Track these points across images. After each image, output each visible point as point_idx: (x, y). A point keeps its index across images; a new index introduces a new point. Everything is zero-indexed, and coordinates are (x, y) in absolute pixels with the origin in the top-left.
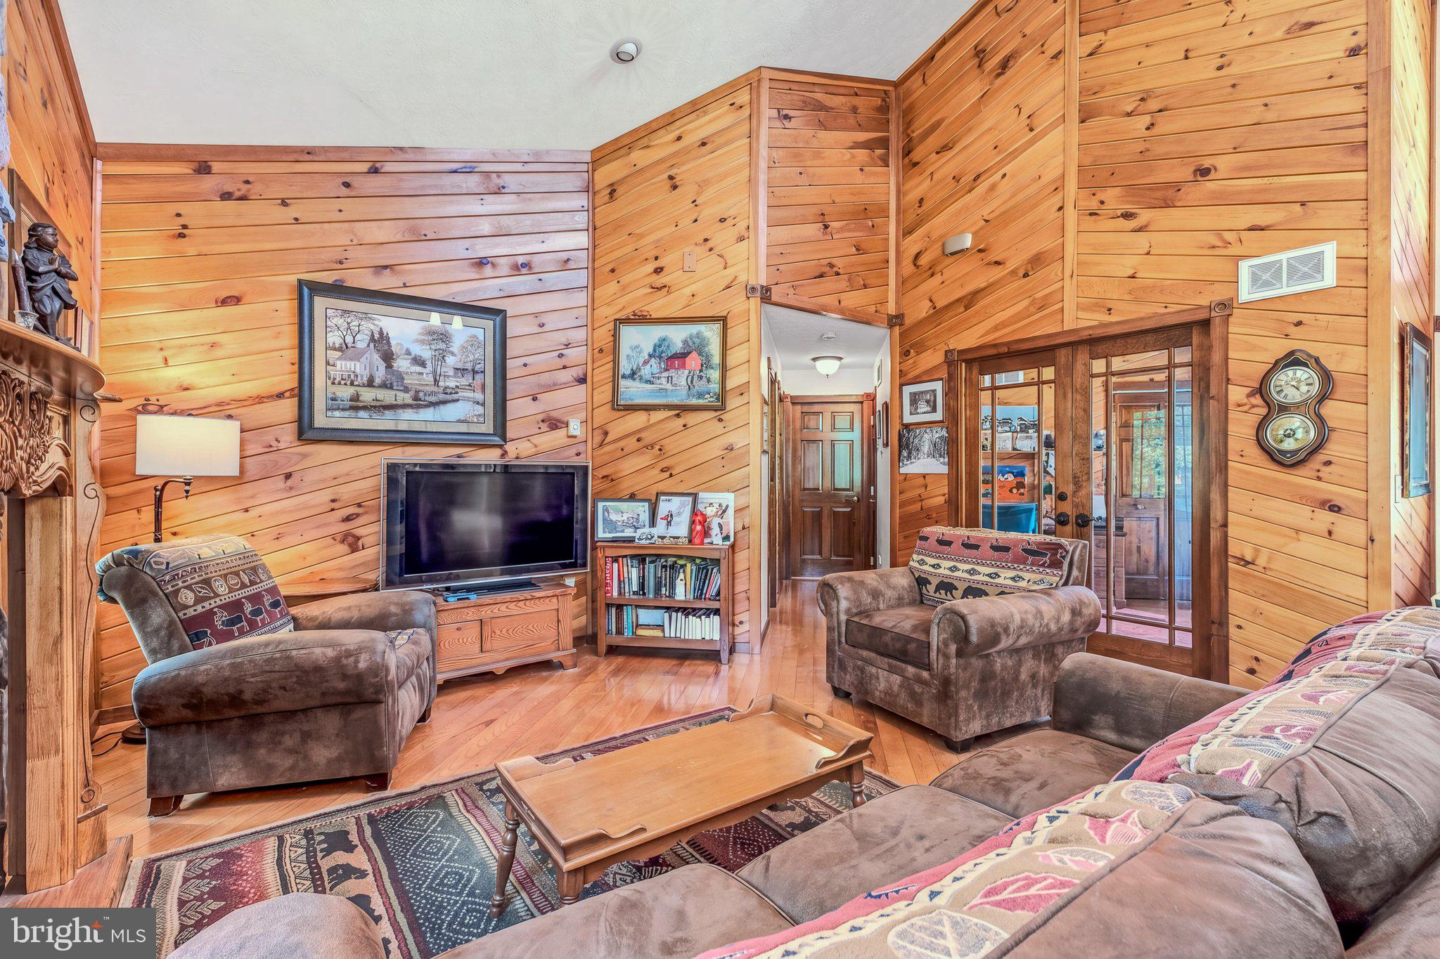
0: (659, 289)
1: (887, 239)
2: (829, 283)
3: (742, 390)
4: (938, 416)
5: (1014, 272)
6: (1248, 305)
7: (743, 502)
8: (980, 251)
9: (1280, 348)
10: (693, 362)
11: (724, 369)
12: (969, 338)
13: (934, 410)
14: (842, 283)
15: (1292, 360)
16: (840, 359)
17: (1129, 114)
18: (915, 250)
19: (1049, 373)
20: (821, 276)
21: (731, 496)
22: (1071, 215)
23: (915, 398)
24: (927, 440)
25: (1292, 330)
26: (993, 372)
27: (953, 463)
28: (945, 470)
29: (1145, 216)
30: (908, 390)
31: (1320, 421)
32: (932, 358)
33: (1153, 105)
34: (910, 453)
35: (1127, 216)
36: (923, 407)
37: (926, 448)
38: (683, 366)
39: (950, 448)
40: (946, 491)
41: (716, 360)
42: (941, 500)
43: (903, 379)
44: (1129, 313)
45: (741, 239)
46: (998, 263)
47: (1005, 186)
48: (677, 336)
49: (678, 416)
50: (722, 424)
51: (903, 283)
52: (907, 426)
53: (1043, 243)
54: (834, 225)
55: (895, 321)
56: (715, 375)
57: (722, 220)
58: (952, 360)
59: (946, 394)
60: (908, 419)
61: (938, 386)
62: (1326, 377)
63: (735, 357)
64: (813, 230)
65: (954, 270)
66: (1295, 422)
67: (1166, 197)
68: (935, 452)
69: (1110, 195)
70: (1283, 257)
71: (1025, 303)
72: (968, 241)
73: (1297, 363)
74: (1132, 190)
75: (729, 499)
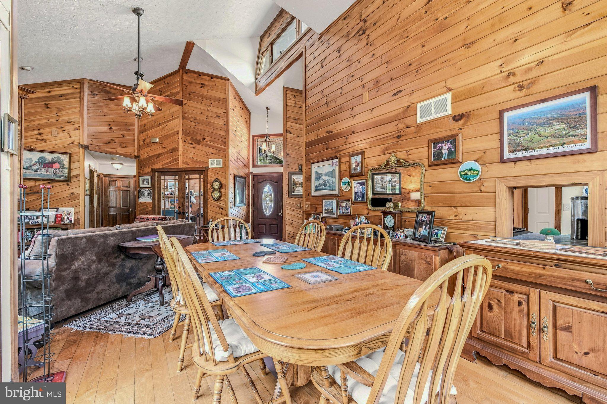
0: (41, 140)
1: (135, 133)
2: (112, 145)
3: (78, 176)
4: (149, 186)
5: (168, 151)
6: (210, 168)
7: (77, 210)
8: (161, 143)
9: (215, 177)
10: (57, 166)
11: (70, 169)
12: (158, 166)
13: (148, 184)
14: (117, 145)
15: (216, 180)
16: (123, 164)
17: (192, 121)
18: (144, 138)
19: (177, 177)
20: (109, 143)
21: (73, 209)
22: (181, 141)
23: (143, 181)
24: (146, 192)
25: (216, 174)
26: (165, 175)
27: (154, 199)
28: (151, 201)
29: (195, 145)
30: (141, 178)
31: (220, 192)
32: (148, 170)
33: (196, 121)
34: (141, 196)
35: (192, 144)
36: (145, 183)
37: (146, 195)
38: (52, 167)
39: (152, 195)
40: (152, 206)
41: (67, 166)
42: (150, 209)
43: (140, 174)
44: (191, 166)
45: (77, 129)
46: (165, 148)
47: (166, 128)
48: (49, 157)
49: (49, 183)
50: (69, 186)
51: (140, 148)
52: (141, 188)
53: (175, 146)
54: (114, 128)
55: (137, 157)
56: (66, 171)
57: (69, 122)
58: (154, 171)
59: (151, 180)
60: (141, 186)
61: (149, 178)
62: (221, 183)
63: (74, 166)
64: (106, 129)
65: (154, 147)
66: (216, 192)
67: (198, 142)
68: (148, 195)
69: (188, 138)
70: (216, 160)
71: (171, 159)
72: (157, 140)
73: (216, 181)
74: (192, 139)
75: (72, 210)
